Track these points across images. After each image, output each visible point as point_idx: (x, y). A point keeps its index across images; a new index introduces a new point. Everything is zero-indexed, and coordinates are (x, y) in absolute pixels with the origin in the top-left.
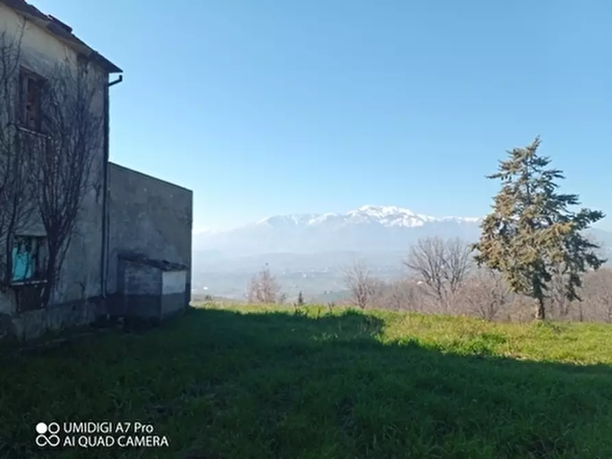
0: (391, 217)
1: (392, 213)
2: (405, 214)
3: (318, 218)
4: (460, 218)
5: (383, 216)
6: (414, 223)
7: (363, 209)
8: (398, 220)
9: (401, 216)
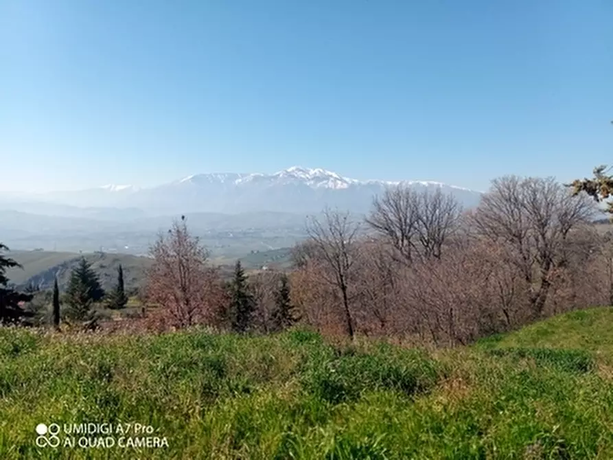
0: (317, 179)
1: (318, 174)
2: (331, 176)
3: (245, 178)
4: (383, 182)
5: (309, 177)
6: (339, 185)
7: (289, 170)
8: (325, 182)
9: (328, 178)
